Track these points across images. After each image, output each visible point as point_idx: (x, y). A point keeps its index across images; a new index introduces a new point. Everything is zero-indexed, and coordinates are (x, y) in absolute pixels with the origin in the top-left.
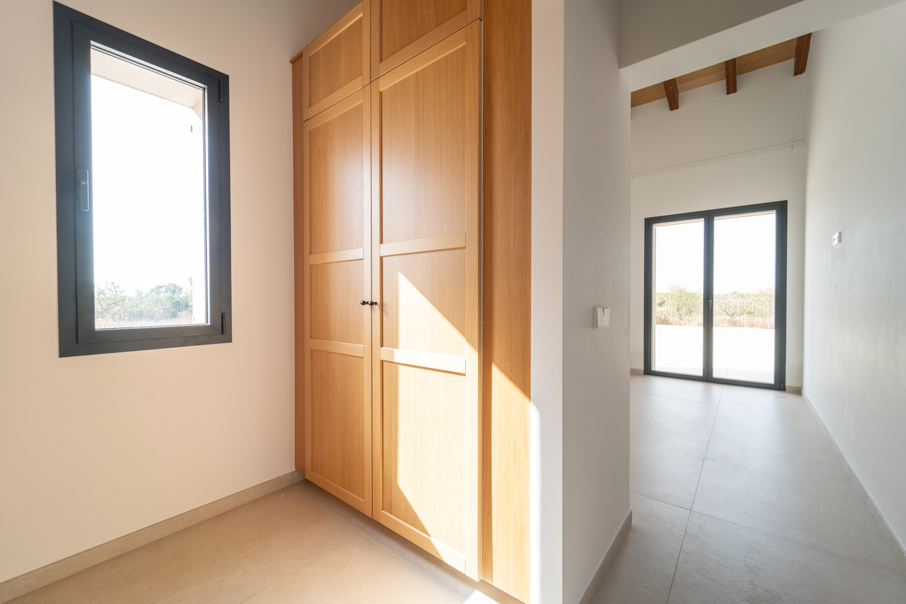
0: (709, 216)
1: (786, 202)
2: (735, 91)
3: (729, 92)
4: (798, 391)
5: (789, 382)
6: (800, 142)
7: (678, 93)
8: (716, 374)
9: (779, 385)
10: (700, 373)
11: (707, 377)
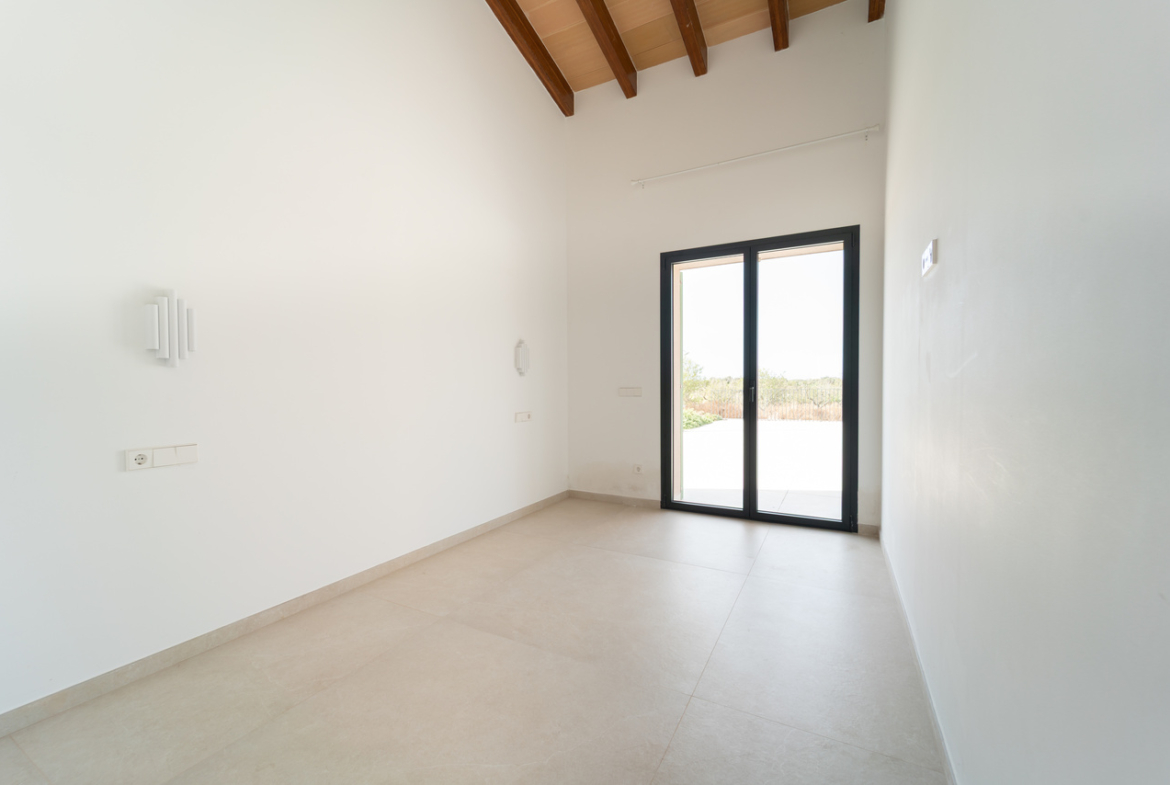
0: (750, 251)
1: (857, 228)
2: (785, 45)
3: (777, 47)
4: (874, 534)
5: (863, 518)
6: (877, 129)
7: (705, 47)
8: (763, 506)
9: (848, 524)
10: (738, 504)
11: (749, 513)
